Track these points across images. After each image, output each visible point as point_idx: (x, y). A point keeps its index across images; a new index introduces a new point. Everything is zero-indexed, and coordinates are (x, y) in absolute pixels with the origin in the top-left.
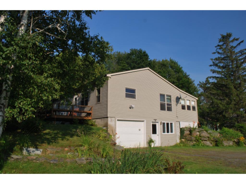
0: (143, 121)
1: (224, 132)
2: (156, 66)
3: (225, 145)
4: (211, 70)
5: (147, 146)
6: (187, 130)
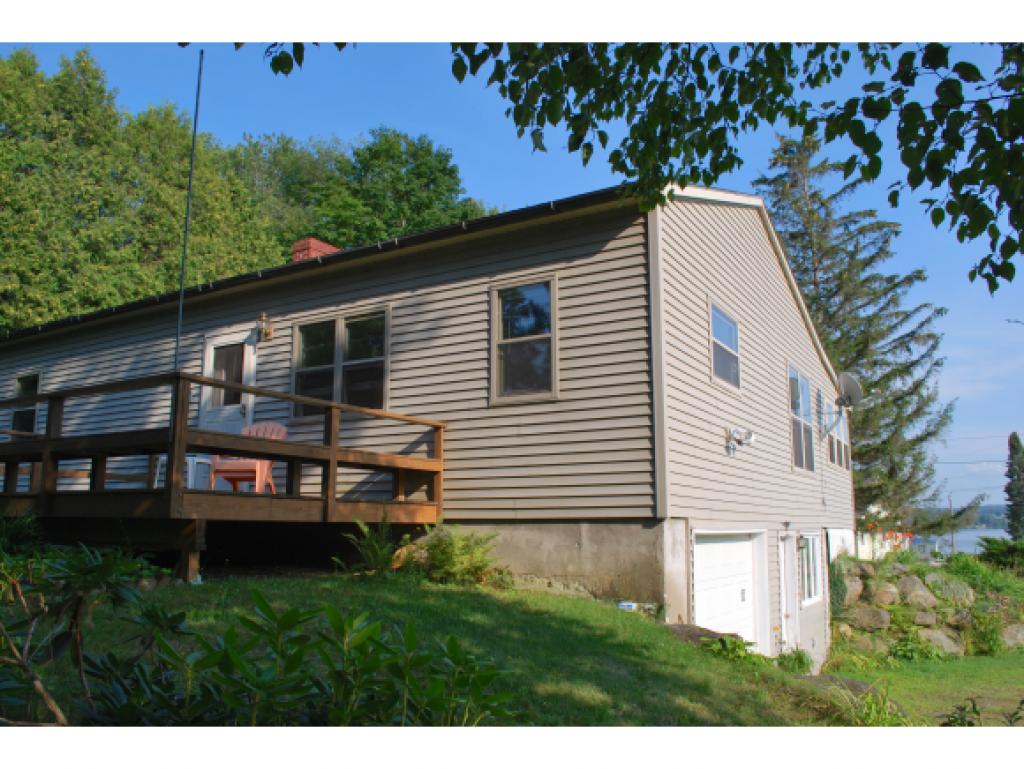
0: (750, 536)
6: (849, 571)
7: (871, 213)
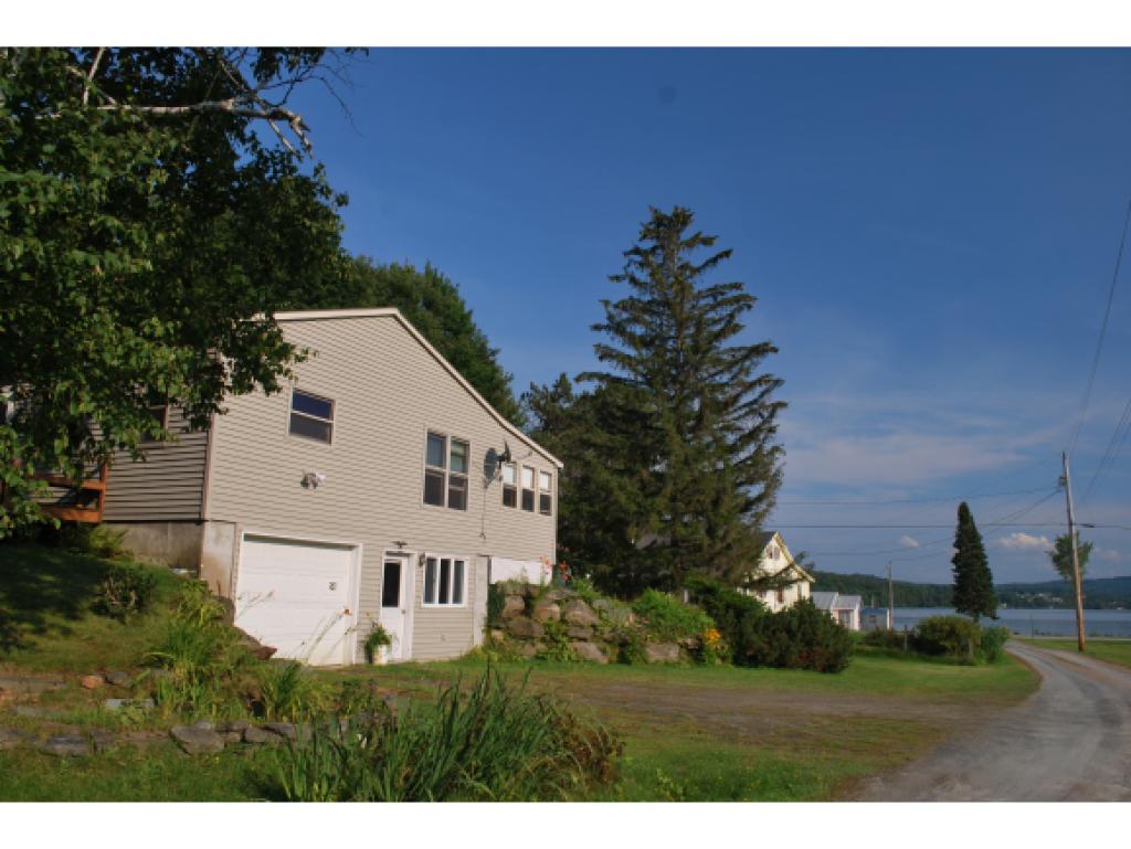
0: (350, 548)
1: (652, 608)
2: (370, 291)
3: (652, 660)
4: (598, 346)
5: (357, 657)
6: (515, 591)
7: (737, 286)
